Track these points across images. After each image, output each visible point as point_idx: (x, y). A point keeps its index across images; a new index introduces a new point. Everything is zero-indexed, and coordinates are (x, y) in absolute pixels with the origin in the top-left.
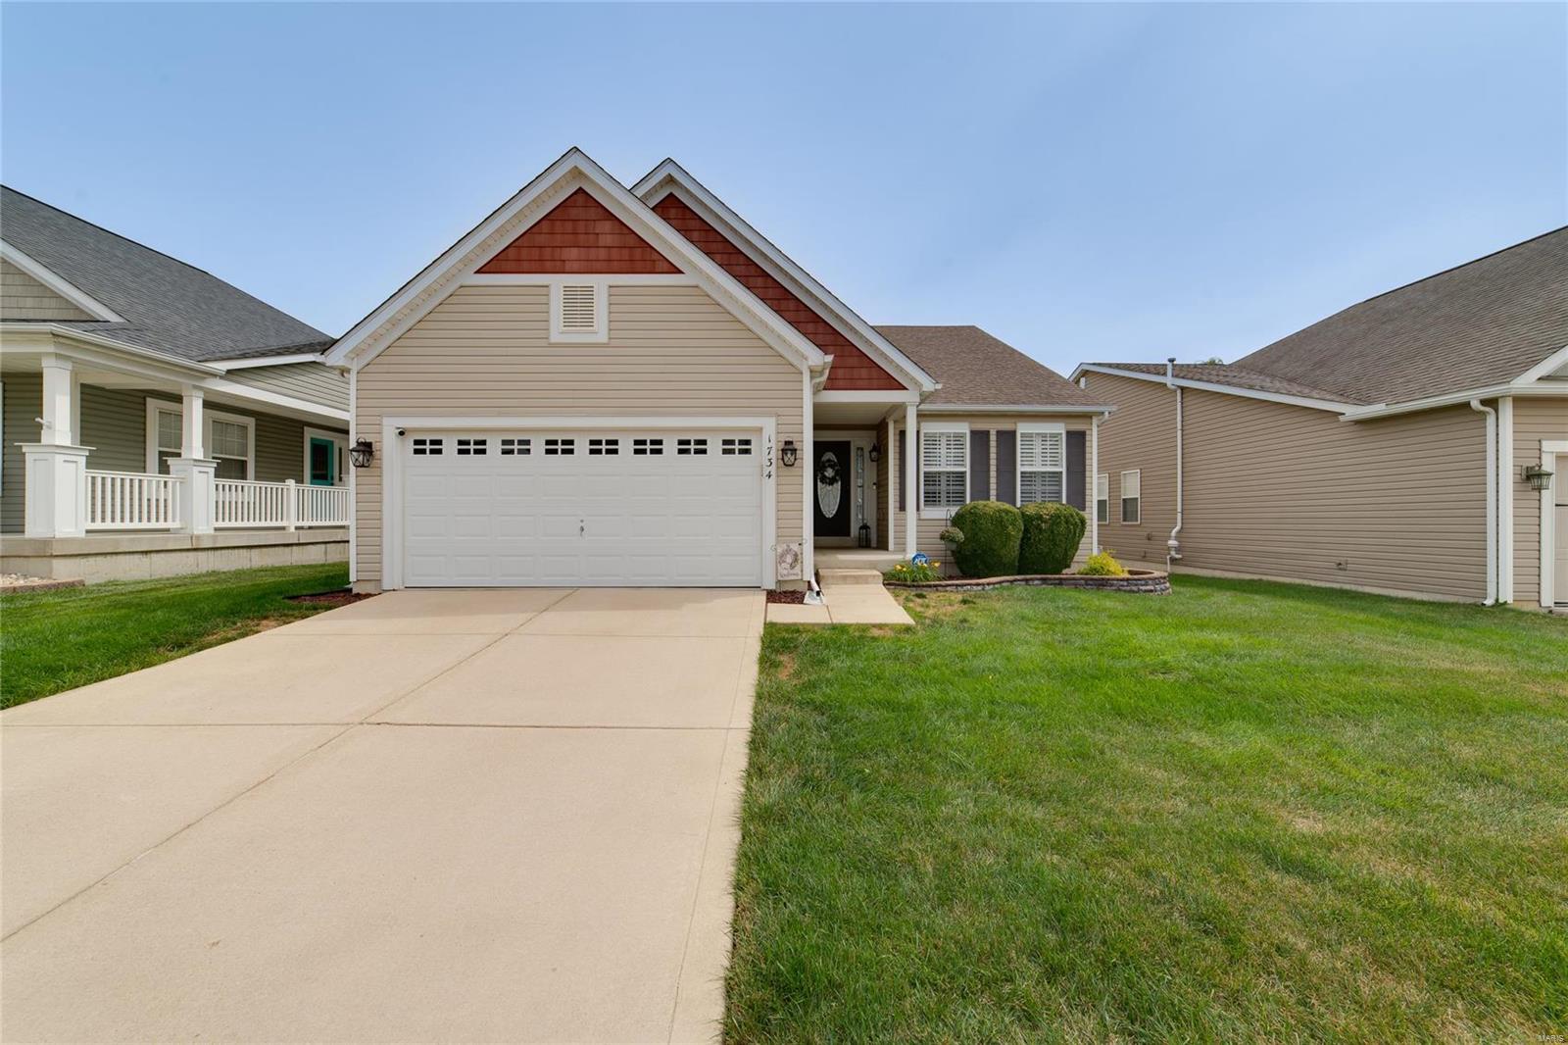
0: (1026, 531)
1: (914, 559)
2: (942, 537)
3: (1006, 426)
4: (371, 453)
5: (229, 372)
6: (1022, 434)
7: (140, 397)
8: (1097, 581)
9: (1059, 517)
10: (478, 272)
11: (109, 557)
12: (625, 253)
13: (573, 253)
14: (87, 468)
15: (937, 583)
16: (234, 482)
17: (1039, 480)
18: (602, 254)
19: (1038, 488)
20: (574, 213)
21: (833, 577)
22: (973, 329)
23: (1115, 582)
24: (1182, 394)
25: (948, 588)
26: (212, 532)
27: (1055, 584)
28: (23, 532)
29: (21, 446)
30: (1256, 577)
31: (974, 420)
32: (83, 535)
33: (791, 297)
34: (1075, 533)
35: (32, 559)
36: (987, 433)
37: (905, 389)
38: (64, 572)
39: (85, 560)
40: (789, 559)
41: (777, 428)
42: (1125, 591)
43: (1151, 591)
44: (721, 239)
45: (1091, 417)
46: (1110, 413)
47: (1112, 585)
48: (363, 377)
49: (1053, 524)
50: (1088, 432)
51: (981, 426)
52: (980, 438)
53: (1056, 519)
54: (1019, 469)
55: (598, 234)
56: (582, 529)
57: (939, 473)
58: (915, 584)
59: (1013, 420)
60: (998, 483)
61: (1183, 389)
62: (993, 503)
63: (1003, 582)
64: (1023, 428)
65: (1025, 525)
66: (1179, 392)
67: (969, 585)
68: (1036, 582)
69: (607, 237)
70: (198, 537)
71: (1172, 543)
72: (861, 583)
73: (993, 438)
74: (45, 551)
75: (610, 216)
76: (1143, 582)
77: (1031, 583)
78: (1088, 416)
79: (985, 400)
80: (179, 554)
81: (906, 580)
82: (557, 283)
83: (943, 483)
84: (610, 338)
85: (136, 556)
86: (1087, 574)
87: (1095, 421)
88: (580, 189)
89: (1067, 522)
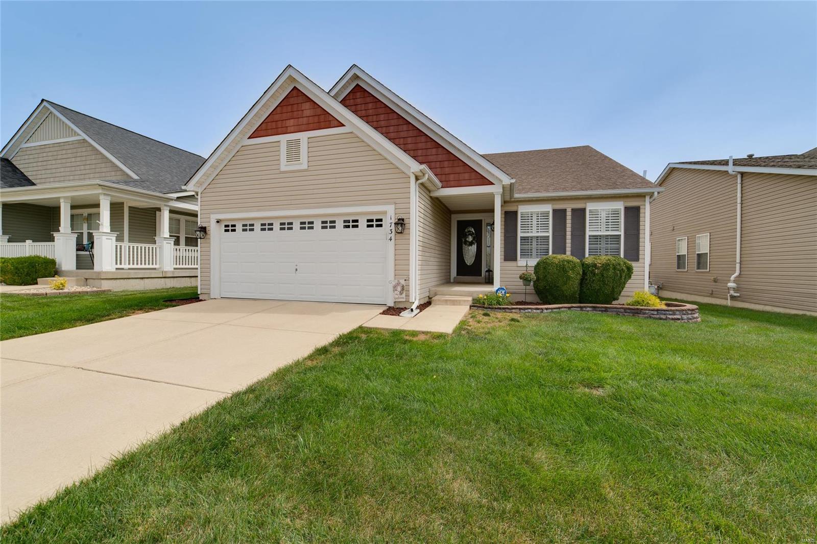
0: (584, 273)
1: (497, 291)
2: (521, 278)
3: (578, 205)
4: (205, 232)
5: (178, 198)
6: (590, 210)
7: (153, 211)
8: (635, 311)
9: (609, 265)
10: (249, 138)
11: (125, 280)
12: (316, 119)
13: (292, 122)
14: (116, 241)
15: (507, 306)
16: (193, 248)
17: (603, 241)
18: (305, 120)
19: (603, 245)
20: (292, 101)
21: (439, 300)
22: (587, 148)
23: (647, 312)
24: (742, 177)
25: (513, 310)
26: (173, 270)
27: (602, 311)
28: (93, 269)
29: (92, 233)
30: (801, 313)
31: (554, 202)
32: (114, 270)
33: (422, 134)
34: (621, 277)
35: (96, 280)
36: (565, 211)
37: (493, 184)
38: (106, 285)
39: (115, 281)
40: (399, 289)
41: (395, 211)
42: (654, 318)
43: (678, 319)
44: (383, 106)
45: (645, 196)
46: (658, 193)
47: (644, 314)
48: (203, 195)
49: (604, 270)
50: (641, 207)
51: (560, 206)
52: (559, 215)
53: (606, 266)
54: (588, 233)
55: (303, 110)
56: (296, 270)
57: (532, 237)
58: (490, 306)
59: (584, 201)
60: (572, 243)
61: (742, 174)
62: (568, 256)
63: (562, 308)
64: (590, 207)
65: (583, 271)
66: (739, 176)
67: (529, 309)
68: (588, 309)
69: (307, 111)
70: (166, 272)
71: (731, 285)
72: (457, 305)
73: (569, 214)
74: (100, 277)
75: (309, 100)
76: (671, 313)
77: (584, 309)
78: (642, 196)
79: (564, 189)
80: (157, 279)
81: (484, 304)
82: (284, 138)
83: (534, 243)
84: (308, 166)
85: (138, 280)
86: (633, 305)
87: (647, 199)
88: (295, 87)
89: (614, 268)
